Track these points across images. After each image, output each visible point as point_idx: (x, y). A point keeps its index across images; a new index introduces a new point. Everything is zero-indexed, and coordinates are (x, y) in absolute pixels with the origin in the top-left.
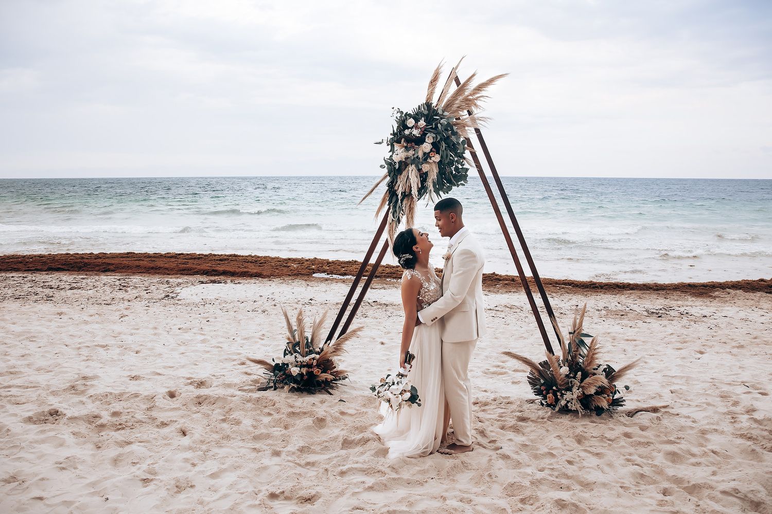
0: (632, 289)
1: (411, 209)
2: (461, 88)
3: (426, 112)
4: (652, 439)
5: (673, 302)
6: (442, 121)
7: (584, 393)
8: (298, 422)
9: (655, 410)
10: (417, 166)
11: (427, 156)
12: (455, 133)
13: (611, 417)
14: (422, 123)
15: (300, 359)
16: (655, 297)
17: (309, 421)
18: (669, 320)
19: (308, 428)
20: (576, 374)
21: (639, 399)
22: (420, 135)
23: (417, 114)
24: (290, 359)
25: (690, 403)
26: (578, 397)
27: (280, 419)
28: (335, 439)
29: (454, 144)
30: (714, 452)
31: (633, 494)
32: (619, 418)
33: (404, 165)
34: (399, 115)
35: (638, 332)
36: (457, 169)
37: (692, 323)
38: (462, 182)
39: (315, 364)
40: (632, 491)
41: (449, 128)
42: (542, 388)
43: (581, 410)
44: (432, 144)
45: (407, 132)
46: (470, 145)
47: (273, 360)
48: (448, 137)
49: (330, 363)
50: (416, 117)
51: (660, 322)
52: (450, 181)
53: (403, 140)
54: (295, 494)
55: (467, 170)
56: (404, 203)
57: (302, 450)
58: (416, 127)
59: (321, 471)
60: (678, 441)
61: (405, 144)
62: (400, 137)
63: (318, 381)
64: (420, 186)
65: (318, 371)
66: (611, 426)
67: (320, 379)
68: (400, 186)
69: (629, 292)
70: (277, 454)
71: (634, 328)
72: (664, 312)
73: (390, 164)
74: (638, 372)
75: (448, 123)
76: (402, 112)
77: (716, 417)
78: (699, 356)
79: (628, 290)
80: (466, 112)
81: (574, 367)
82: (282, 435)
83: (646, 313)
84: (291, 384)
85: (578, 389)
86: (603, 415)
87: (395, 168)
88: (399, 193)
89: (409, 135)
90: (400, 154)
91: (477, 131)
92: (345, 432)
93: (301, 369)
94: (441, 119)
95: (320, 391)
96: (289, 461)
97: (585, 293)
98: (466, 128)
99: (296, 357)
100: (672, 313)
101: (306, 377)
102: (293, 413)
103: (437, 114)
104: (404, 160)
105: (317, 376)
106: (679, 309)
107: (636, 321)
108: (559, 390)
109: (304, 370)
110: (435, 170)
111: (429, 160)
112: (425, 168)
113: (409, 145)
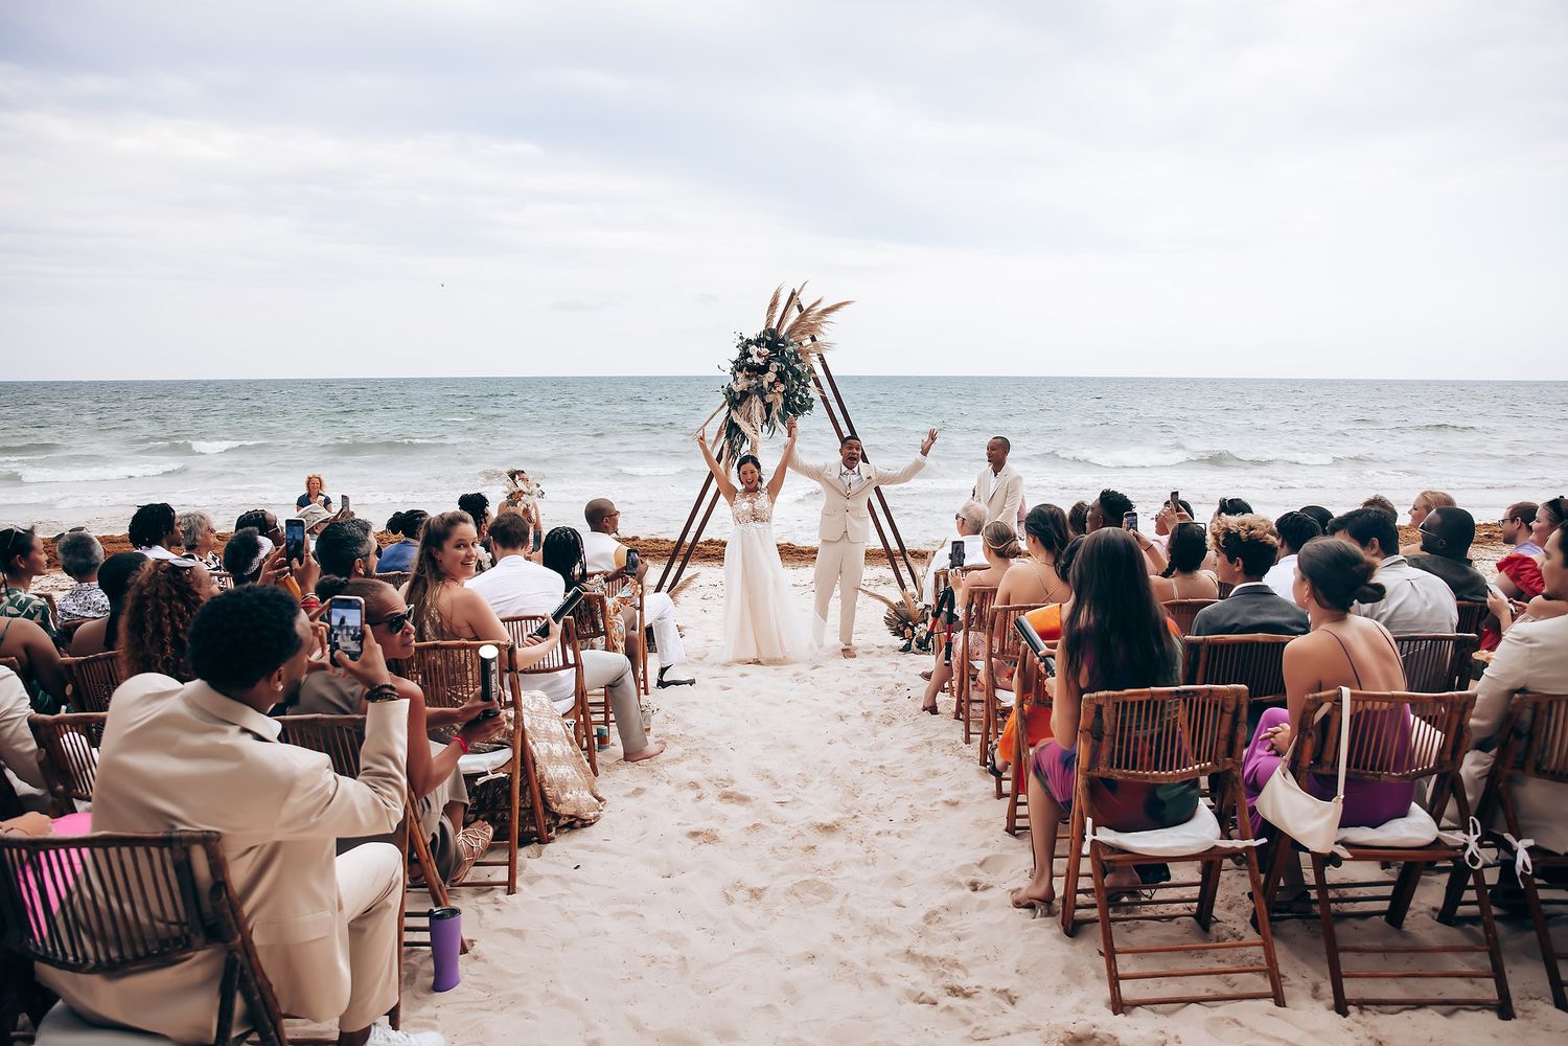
2: (804, 314)
3: (769, 338)
6: (786, 349)
10: (760, 397)
11: (771, 386)
12: (798, 361)
14: (766, 351)
22: (763, 364)
29: (798, 373)
33: (745, 395)
34: (741, 341)
36: (801, 398)
38: (808, 412)
41: (793, 356)
42: (899, 627)
44: (776, 373)
46: (815, 374)
48: (793, 366)
50: (758, 342)
52: (794, 412)
53: (745, 368)
55: (812, 400)
58: (759, 355)
61: (748, 373)
62: (742, 365)
64: (765, 418)
73: (729, 392)
75: (794, 350)
76: (743, 338)
80: (809, 339)
87: (734, 398)
89: (752, 363)
90: (742, 384)
91: (822, 359)
94: (785, 345)
98: (811, 356)
103: (782, 341)
104: (746, 390)
108: (916, 624)
110: (781, 400)
111: (773, 390)
112: (769, 398)
113: (751, 374)
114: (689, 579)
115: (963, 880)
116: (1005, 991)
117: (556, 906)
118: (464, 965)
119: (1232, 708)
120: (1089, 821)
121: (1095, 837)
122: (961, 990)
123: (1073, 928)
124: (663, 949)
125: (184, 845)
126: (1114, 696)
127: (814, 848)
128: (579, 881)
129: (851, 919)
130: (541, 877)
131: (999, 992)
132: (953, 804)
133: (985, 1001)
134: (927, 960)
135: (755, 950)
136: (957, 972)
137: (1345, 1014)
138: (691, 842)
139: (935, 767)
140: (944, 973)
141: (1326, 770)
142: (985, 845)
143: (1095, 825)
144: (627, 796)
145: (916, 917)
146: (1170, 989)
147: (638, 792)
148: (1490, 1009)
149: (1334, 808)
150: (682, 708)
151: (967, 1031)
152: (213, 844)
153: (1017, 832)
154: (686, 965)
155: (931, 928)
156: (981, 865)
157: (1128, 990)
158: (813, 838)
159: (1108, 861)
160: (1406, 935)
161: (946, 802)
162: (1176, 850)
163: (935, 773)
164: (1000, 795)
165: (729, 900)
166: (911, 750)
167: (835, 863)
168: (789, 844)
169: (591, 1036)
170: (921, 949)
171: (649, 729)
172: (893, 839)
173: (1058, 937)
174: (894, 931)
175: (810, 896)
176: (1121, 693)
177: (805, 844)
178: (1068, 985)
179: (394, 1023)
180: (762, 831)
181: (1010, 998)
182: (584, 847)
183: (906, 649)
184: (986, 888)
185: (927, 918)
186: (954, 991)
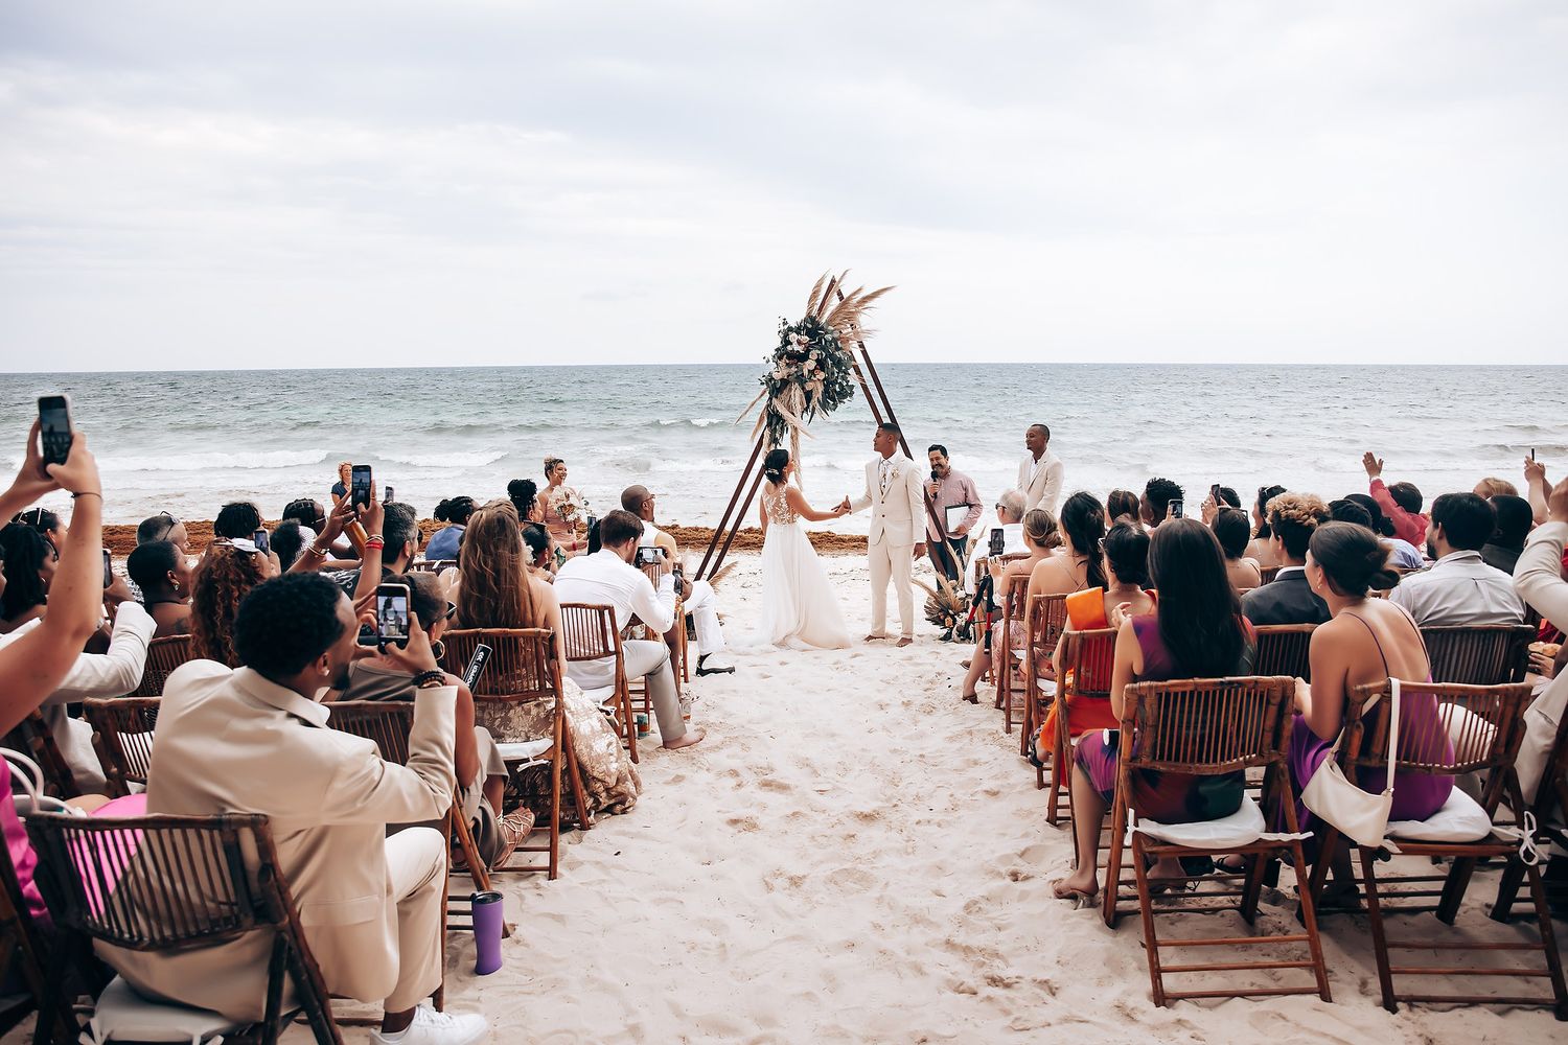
2: (845, 302)
3: (810, 326)
6: (826, 336)
10: (800, 385)
11: (811, 373)
12: (838, 349)
14: (806, 339)
22: (803, 352)
29: (838, 361)
33: (785, 383)
34: (782, 329)
36: (841, 385)
38: (847, 400)
41: (833, 344)
42: (940, 614)
44: (816, 361)
46: (855, 362)
48: (833, 353)
50: (798, 330)
52: (834, 400)
53: (786, 356)
55: (853, 386)
58: (799, 343)
61: (788, 361)
62: (784, 354)
64: (805, 406)
73: (770, 381)
75: (833, 338)
76: (784, 325)
80: (849, 327)
87: (775, 385)
89: (792, 351)
90: (782, 372)
91: (862, 346)
94: (825, 333)
98: (850, 342)
103: (822, 329)
104: (787, 377)
108: (957, 613)
110: (821, 388)
111: (813, 378)
112: (809, 386)
113: (792, 361)
114: (728, 568)
115: (1003, 870)
116: (1045, 982)
117: (598, 892)
118: (505, 948)
119: (1278, 699)
120: (1131, 812)
121: (1137, 829)
122: (1002, 980)
123: (1115, 920)
124: (704, 936)
125: (233, 828)
126: (1157, 687)
127: (853, 836)
128: (619, 867)
129: (891, 908)
130: (582, 863)
131: (1040, 982)
132: (995, 794)
133: (1026, 990)
134: (967, 950)
135: (794, 938)
136: (997, 962)
137: (1394, 1010)
138: (731, 830)
139: (976, 757)
140: (984, 963)
141: (1374, 763)
142: (1026, 835)
143: (1137, 817)
144: (667, 783)
145: (955, 907)
146: (1214, 981)
147: (678, 779)
148: (1547, 1010)
149: (1384, 802)
150: (722, 696)
151: (1008, 1021)
152: (261, 827)
153: (1058, 822)
154: (725, 951)
155: (971, 918)
156: (1022, 855)
157: (1170, 982)
158: (853, 826)
159: (1150, 853)
160: (1457, 932)
161: (987, 792)
162: (1219, 842)
163: (976, 763)
164: (1041, 785)
165: (769, 888)
166: (951, 739)
167: (875, 852)
168: (828, 833)
169: (631, 1021)
170: (960, 939)
171: (689, 717)
172: (933, 829)
173: (1099, 928)
174: (933, 920)
175: (849, 885)
176: (1164, 683)
177: (846, 832)
178: (1110, 977)
179: (438, 1006)
180: (801, 819)
181: (1050, 989)
182: (624, 833)
183: (947, 638)
184: (1027, 878)
185: (967, 907)
186: (994, 981)
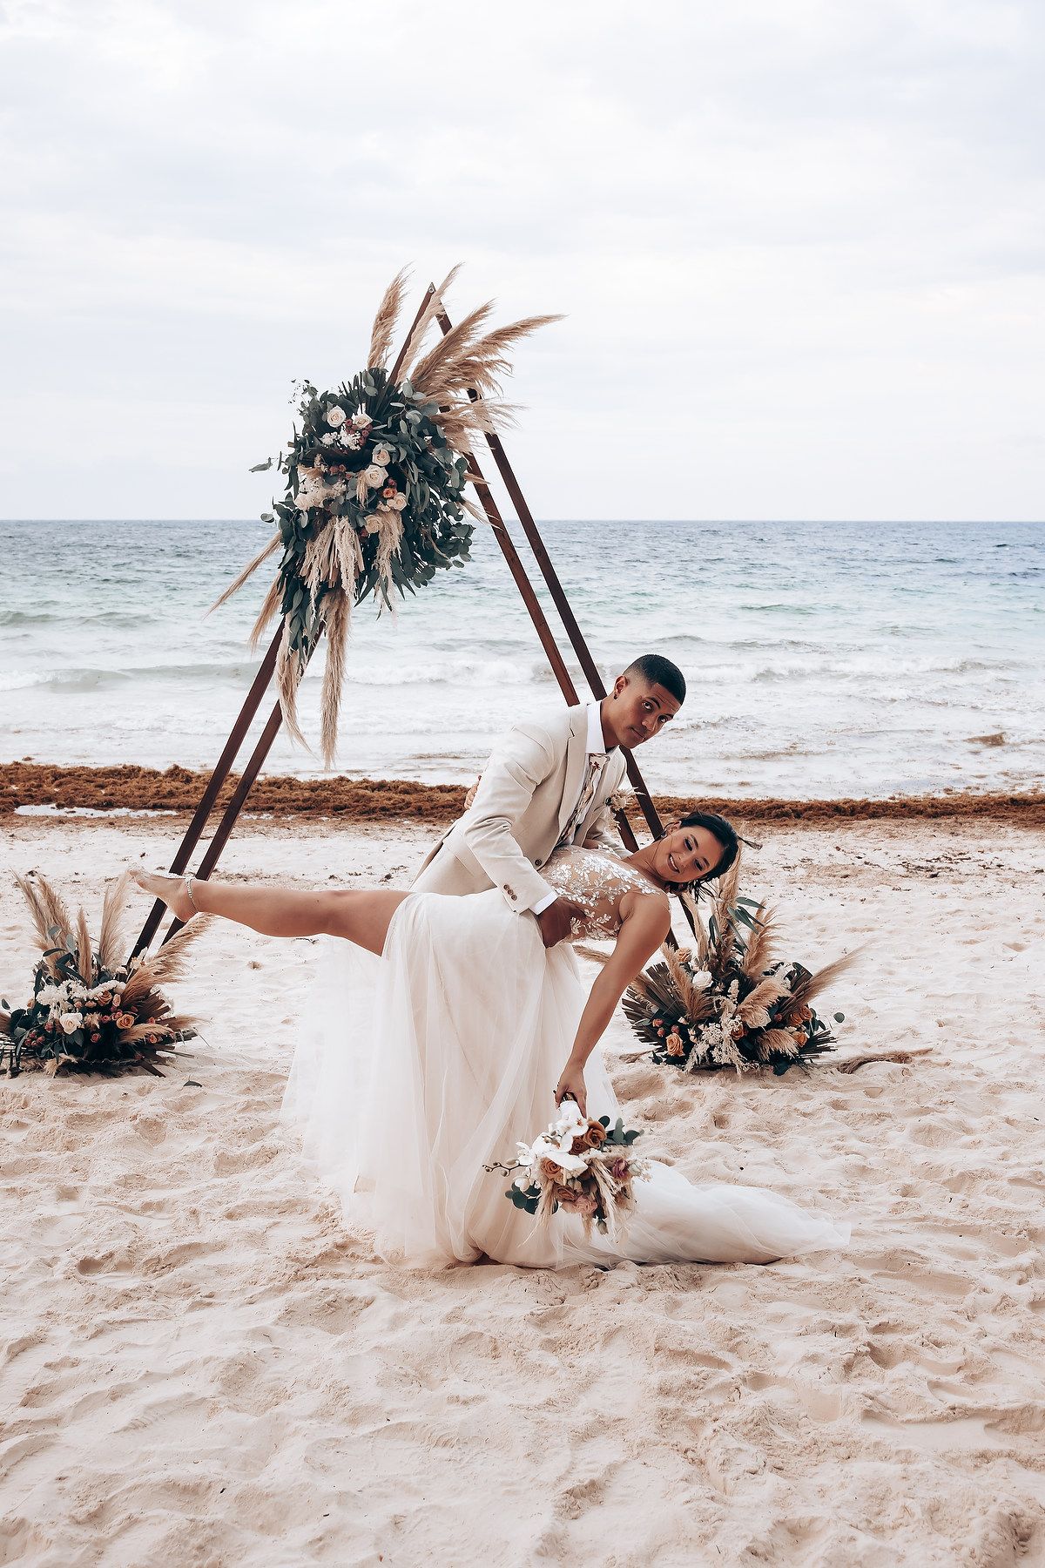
0: (874, 816)
1: (340, 622)
2: (454, 337)
3: (372, 392)
4: (889, 1108)
5: (968, 842)
6: (409, 415)
7: (744, 1023)
8: (96, 1135)
9: (901, 1058)
10: (353, 521)
11: (376, 496)
12: (439, 443)
13: (807, 1074)
14: (362, 417)
15: (80, 992)
16: (929, 831)
17: (125, 1128)
18: (954, 882)
19: (127, 1141)
20: (728, 986)
21: (869, 1042)
22: (358, 448)
23: (350, 397)
24: (52, 994)
25: (976, 1042)
26: (733, 1034)
27: (52, 1131)
28: (198, 1157)
29: (438, 469)
30: (1008, 1121)
31: (845, 1201)
32: (822, 1076)
33: (321, 516)
34: (307, 398)
35: (879, 911)
36: (446, 526)
37: (1008, 886)
38: (458, 558)
39: (116, 1004)
40: (843, 1196)
41: (426, 431)
42: (655, 1023)
43: (742, 1064)
44: (387, 467)
45: (327, 439)
46: (475, 470)
47: (6, 1006)
48: (425, 452)
49: (153, 1001)
50: (348, 402)
51: (934, 888)
52: (429, 556)
53: (318, 458)
54: (137, 1256)
55: (470, 529)
56: (324, 606)
57: (126, 1182)
58: (351, 428)
59: (183, 1215)
60: (942, 1108)
61: (324, 469)
62: (311, 450)
63: (127, 1044)
64: (362, 568)
65: (128, 1020)
66: (807, 1092)
67: (130, 1039)
68: (315, 568)
69: (864, 822)
70: (68, 1194)
71: (871, 902)
72: (944, 865)
73: (288, 514)
74: (872, 993)
75: (425, 420)
76: (313, 391)
77: (1026, 1063)
78: (1013, 953)
79: (864, 819)
80: (463, 394)
81: (723, 968)
82: (70, 1159)
83: (902, 870)
84: (62, 1055)
85: (733, 1018)
86: (790, 1073)
87: (298, 524)
88: (313, 582)
89: (332, 445)
90: (311, 494)
91: (493, 438)
92: (216, 1142)
93: (84, 1016)
94: (408, 408)
95: (130, 1070)
96: (101, 1204)
97: (757, 830)
98: (467, 430)
99: (69, 990)
100: (964, 867)
101: (96, 1037)
102: (80, 1117)
103: (398, 397)
104: (321, 506)
105: (125, 1032)
106: (982, 856)
107: (876, 888)
108: (694, 1023)
109: (94, 1019)
110: (396, 528)
111: (381, 506)
112: (373, 524)
113: (333, 470)
